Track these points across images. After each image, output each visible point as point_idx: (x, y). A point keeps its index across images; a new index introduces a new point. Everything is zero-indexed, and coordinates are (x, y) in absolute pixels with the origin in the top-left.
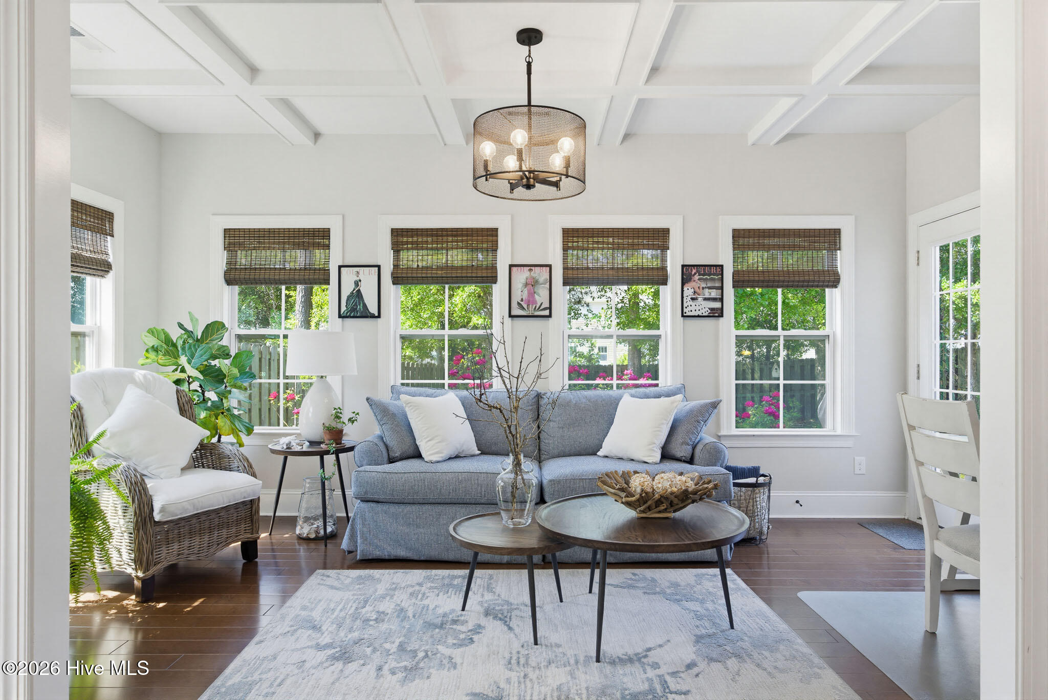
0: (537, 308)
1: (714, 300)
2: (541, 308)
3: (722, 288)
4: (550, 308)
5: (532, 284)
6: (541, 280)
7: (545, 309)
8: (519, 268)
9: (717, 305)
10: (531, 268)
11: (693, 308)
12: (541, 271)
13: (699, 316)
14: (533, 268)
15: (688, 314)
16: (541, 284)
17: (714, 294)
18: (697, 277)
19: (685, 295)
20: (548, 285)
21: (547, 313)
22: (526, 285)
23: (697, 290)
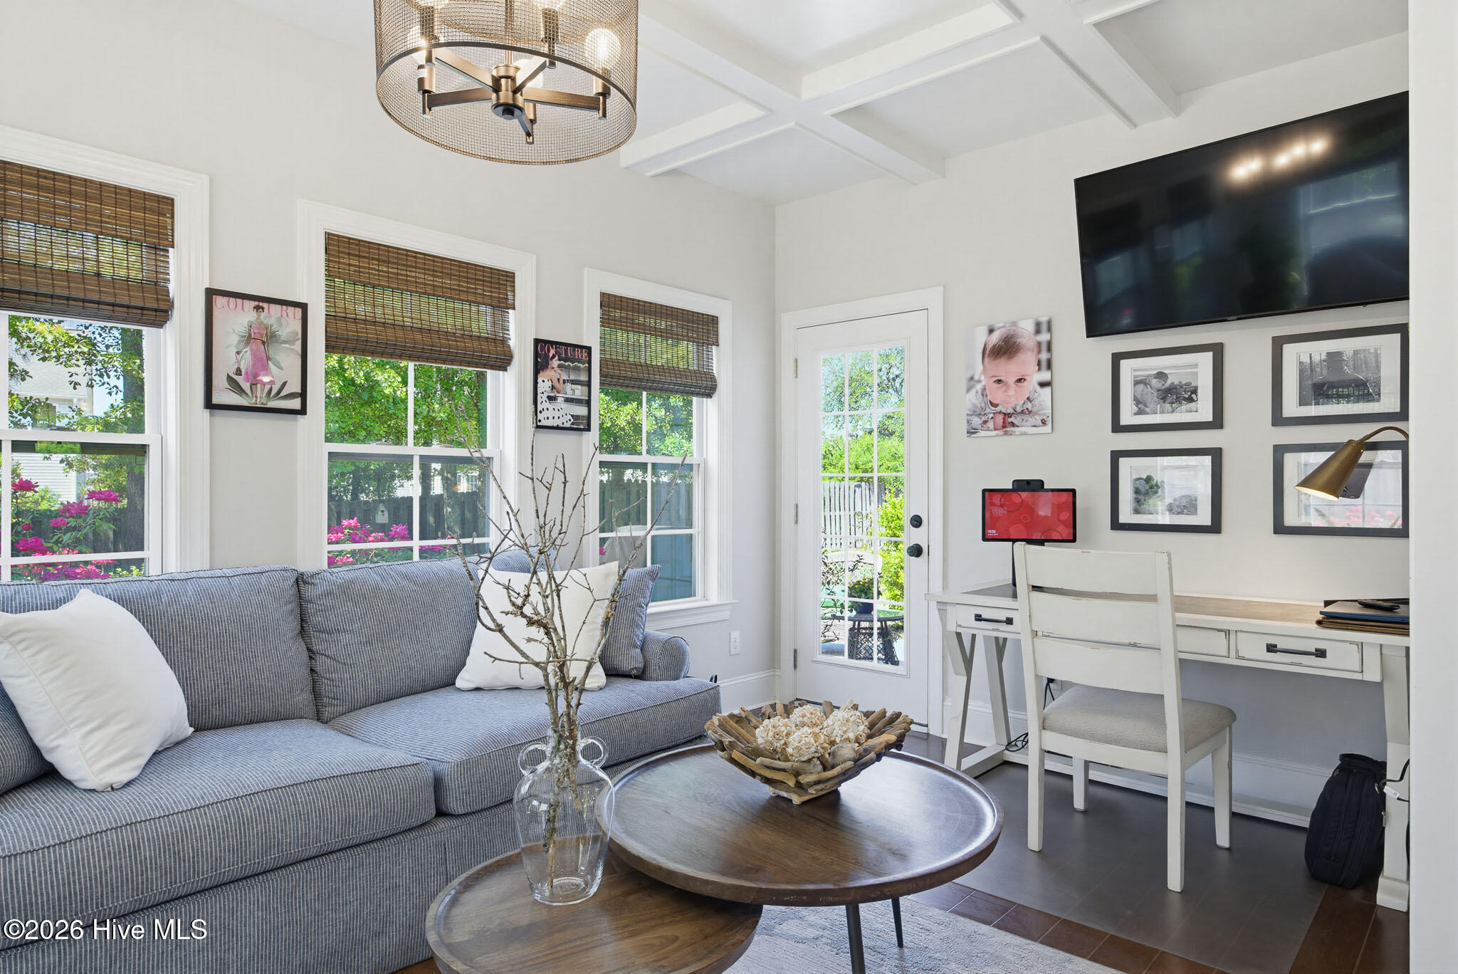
0: (273, 394)
1: (578, 401)
2: (282, 394)
3: (588, 384)
4: (303, 395)
5: (262, 339)
6: (283, 333)
7: (291, 396)
8: (232, 300)
9: (582, 411)
10: (261, 304)
11: (550, 414)
12: (284, 314)
13: (558, 428)
14: (265, 305)
15: (544, 423)
16: (285, 342)
17: (579, 392)
18: (555, 362)
19: (539, 391)
20: (298, 346)
21: (295, 404)
22: (249, 339)
23: (557, 384)
